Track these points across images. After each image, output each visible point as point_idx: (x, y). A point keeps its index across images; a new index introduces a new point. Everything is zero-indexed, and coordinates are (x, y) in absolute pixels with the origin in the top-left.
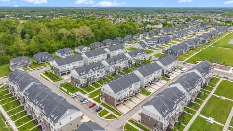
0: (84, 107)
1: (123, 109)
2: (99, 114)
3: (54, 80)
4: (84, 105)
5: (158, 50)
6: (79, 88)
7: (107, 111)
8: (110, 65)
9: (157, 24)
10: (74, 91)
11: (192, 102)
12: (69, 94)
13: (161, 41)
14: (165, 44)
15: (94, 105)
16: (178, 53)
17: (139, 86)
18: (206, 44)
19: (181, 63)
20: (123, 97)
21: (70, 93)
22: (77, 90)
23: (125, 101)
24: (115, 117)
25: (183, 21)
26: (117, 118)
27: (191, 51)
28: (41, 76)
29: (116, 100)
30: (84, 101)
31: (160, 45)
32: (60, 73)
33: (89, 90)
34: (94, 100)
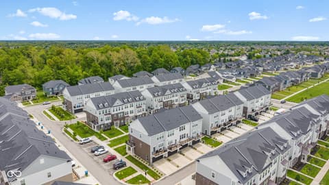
0: (95, 161)
1: (165, 168)
2: (117, 175)
3: (62, 118)
4: (96, 158)
5: (239, 85)
6: (95, 130)
7: (134, 170)
8: (154, 96)
9: (239, 55)
10: (87, 135)
11: (302, 161)
12: (76, 139)
13: (244, 73)
14: (251, 77)
15: (113, 158)
16: (272, 87)
17: (199, 130)
18: (319, 79)
19: (277, 102)
20: (167, 146)
21: (78, 137)
22: (93, 133)
23: (170, 154)
24: (146, 181)
25: (279, 53)
26: (149, 182)
27: (294, 88)
28: (45, 112)
29: (152, 150)
30: (97, 150)
31: (242, 78)
32: (73, 109)
33: (111, 135)
34: (115, 149)
